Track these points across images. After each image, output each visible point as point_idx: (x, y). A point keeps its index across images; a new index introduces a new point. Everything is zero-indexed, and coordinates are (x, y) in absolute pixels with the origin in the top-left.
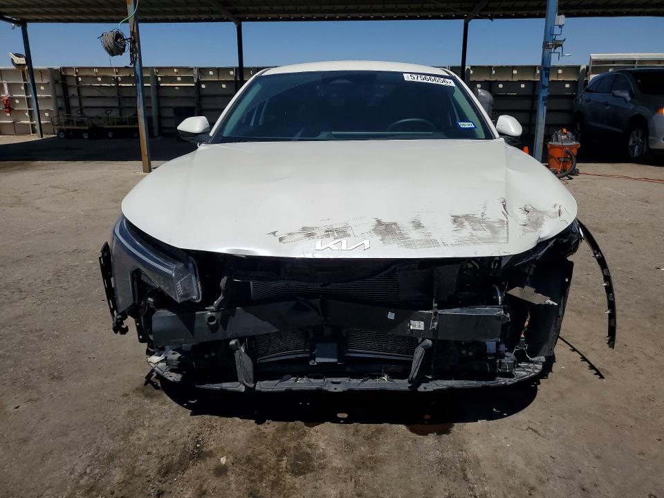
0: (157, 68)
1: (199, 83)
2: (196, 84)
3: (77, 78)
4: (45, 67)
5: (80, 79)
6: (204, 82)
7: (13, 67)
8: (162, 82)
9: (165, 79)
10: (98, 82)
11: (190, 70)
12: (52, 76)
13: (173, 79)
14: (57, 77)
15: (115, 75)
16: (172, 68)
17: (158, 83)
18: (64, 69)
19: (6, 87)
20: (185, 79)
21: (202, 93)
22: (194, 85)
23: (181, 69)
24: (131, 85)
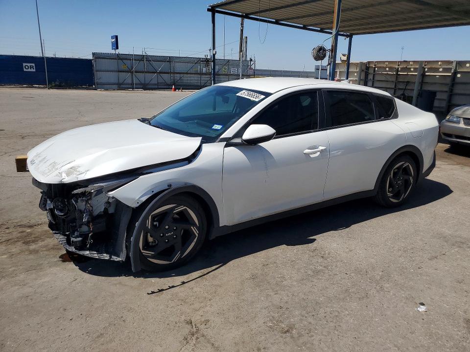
0: (426, 62)
1: (455, 73)
2: (452, 73)
3: (375, 68)
4: (358, 62)
5: (376, 69)
6: (459, 72)
7: (341, 62)
8: (427, 72)
9: (430, 70)
10: (386, 71)
11: (450, 62)
12: (361, 67)
13: (437, 70)
14: (364, 68)
15: (397, 67)
16: (438, 62)
17: (424, 72)
18: (369, 62)
19: (338, 73)
20: (445, 70)
21: (457, 81)
22: (450, 74)
23: (444, 62)
24: (406, 73)
